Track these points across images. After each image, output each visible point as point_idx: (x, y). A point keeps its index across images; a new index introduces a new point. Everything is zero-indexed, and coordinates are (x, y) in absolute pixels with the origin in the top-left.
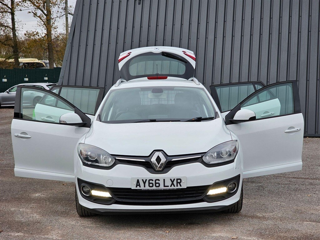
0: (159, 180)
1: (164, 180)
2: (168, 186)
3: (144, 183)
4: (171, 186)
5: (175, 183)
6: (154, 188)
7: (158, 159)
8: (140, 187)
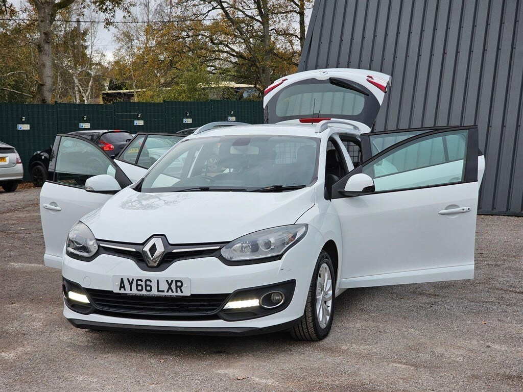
0: (150, 281)
1: (158, 281)
2: (163, 291)
3: (131, 284)
4: (168, 291)
5: (173, 286)
6: (144, 292)
7: (153, 249)
8: (125, 290)
